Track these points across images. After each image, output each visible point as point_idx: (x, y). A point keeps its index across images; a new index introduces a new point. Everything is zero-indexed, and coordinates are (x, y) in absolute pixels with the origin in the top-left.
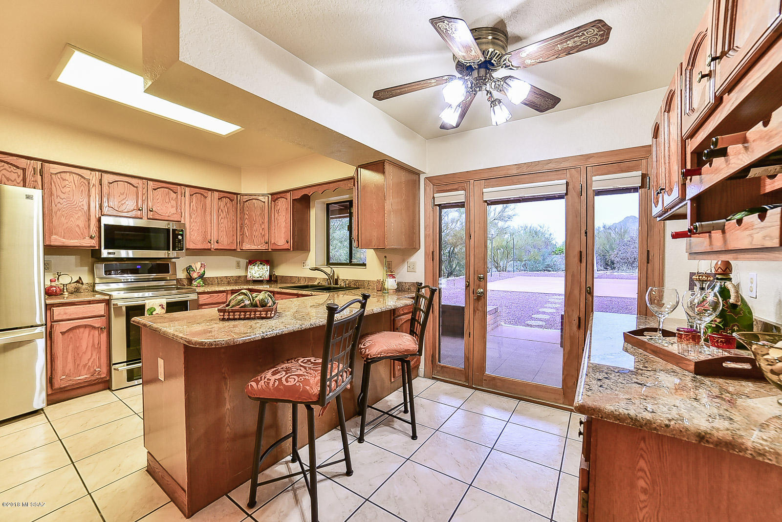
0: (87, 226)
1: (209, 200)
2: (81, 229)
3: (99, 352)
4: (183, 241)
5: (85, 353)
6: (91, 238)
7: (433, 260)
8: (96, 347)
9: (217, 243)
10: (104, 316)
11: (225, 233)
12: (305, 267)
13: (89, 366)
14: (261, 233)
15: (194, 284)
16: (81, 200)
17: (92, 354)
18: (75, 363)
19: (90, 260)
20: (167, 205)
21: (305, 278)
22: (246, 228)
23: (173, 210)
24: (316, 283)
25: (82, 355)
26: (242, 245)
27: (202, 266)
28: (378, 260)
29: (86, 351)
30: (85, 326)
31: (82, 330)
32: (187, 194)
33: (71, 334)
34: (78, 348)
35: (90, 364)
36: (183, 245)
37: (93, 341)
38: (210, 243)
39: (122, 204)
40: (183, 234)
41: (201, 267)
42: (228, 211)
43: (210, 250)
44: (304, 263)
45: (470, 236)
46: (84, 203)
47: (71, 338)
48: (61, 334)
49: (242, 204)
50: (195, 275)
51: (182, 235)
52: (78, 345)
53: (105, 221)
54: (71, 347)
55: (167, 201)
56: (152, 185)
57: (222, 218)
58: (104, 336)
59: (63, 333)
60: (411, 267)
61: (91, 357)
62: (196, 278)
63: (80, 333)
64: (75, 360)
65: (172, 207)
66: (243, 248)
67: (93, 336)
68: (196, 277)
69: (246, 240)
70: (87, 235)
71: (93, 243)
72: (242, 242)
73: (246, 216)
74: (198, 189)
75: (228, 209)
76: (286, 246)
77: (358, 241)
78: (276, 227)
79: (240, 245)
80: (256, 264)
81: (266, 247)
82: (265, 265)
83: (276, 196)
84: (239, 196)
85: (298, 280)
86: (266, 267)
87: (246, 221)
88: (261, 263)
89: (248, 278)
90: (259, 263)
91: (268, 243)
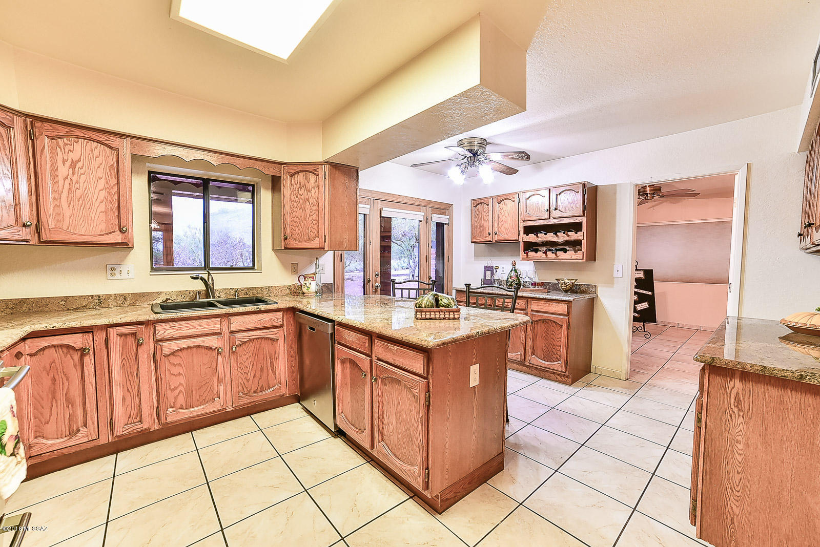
7: (341, 261)
12: (118, 276)
21: (121, 295)
28: (279, 262)
44: (113, 269)
45: (370, 242)
76: (117, 238)
77: (325, 242)
78: (65, 195)
81: (25, 235)
83: (62, 129)
85: (98, 302)
91: (33, 226)
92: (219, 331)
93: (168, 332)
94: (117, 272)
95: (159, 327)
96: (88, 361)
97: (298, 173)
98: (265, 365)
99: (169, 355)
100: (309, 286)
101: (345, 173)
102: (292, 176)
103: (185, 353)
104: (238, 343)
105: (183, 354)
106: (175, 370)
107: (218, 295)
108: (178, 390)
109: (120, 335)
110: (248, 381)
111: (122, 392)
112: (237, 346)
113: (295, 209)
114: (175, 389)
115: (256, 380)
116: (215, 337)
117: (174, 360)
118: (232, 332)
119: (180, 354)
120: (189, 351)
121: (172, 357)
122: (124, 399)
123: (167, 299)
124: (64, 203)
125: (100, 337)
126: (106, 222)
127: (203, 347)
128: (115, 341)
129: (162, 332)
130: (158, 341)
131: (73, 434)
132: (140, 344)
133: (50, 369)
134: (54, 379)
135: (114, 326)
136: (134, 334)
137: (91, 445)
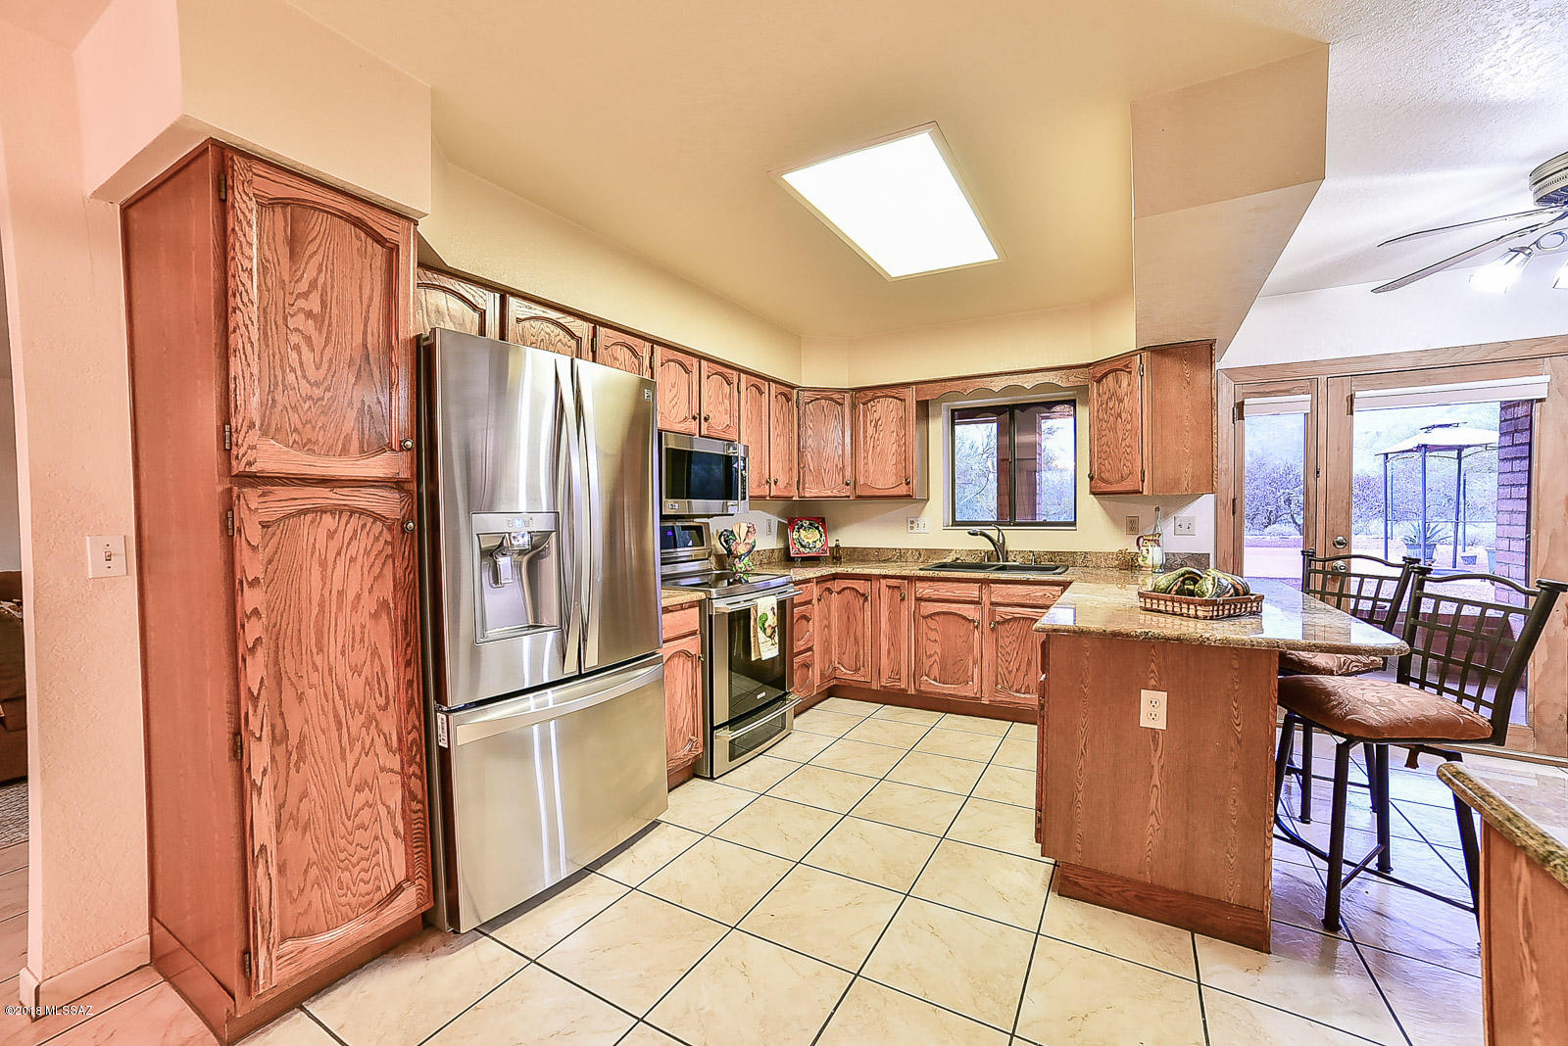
1: (765, 399)
3: (694, 704)
4: (746, 481)
5: (679, 707)
7: (1234, 513)
8: (691, 694)
9: (776, 484)
10: (698, 633)
11: (782, 464)
12: (915, 530)
13: (684, 732)
14: (837, 466)
15: (740, 566)
17: (686, 709)
18: (671, 726)
20: (720, 407)
21: (917, 550)
22: (809, 457)
23: (727, 420)
24: (949, 560)
26: (804, 489)
27: (750, 529)
28: (1106, 516)
29: (680, 704)
31: (676, 661)
32: (743, 388)
35: (685, 728)
36: (746, 489)
38: (767, 484)
39: (674, 407)
40: (746, 466)
41: (748, 531)
42: (784, 422)
43: (765, 497)
44: (912, 522)
45: (1318, 472)
49: (802, 408)
50: (742, 549)
51: (745, 469)
55: (720, 400)
56: (705, 367)
57: (778, 434)
58: (699, 673)
60: (1185, 526)
61: (686, 714)
63: (674, 667)
65: (726, 412)
66: (807, 495)
67: (687, 672)
68: (743, 552)
69: (808, 478)
72: (801, 484)
73: (810, 432)
74: (754, 378)
75: (784, 419)
76: (903, 490)
77: (1143, 481)
78: (870, 452)
79: (801, 488)
80: (802, 525)
81: (847, 491)
82: (817, 528)
83: (870, 394)
84: (795, 391)
85: (900, 555)
86: (819, 531)
87: (809, 441)
88: (810, 524)
89: (792, 553)
90: (806, 523)
91: (852, 484)
92: (977, 599)
93: (927, 591)
94: (915, 525)
95: (919, 584)
96: (867, 606)
97: (1105, 375)
98: (1034, 658)
99: (927, 617)
100: (1146, 555)
101: (1182, 358)
102: (1099, 381)
103: (942, 617)
104: (998, 618)
105: (940, 619)
106: (933, 635)
108: (933, 659)
109: (889, 587)
110: (1010, 672)
111: (887, 645)
112: (998, 623)
113: (1104, 433)
114: (930, 656)
115: (1021, 675)
116: (973, 606)
117: (932, 623)
118: (992, 604)
119: (937, 618)
120: (945, 616)
121: (928, 620)
122: (889, 652)
123: (958, 559)
124: (870, 461)
125: (876, 585)
126: (896, 474)
127: (960, 615)
128: (885, 593)
129: (921, 590)
130: (919, 599)
131: (857, 670)
132: (903, 600)
133: (847, 608)
134: (848, 617)
135: (885, 577)
136: (899, 587)
137: (866, 686)
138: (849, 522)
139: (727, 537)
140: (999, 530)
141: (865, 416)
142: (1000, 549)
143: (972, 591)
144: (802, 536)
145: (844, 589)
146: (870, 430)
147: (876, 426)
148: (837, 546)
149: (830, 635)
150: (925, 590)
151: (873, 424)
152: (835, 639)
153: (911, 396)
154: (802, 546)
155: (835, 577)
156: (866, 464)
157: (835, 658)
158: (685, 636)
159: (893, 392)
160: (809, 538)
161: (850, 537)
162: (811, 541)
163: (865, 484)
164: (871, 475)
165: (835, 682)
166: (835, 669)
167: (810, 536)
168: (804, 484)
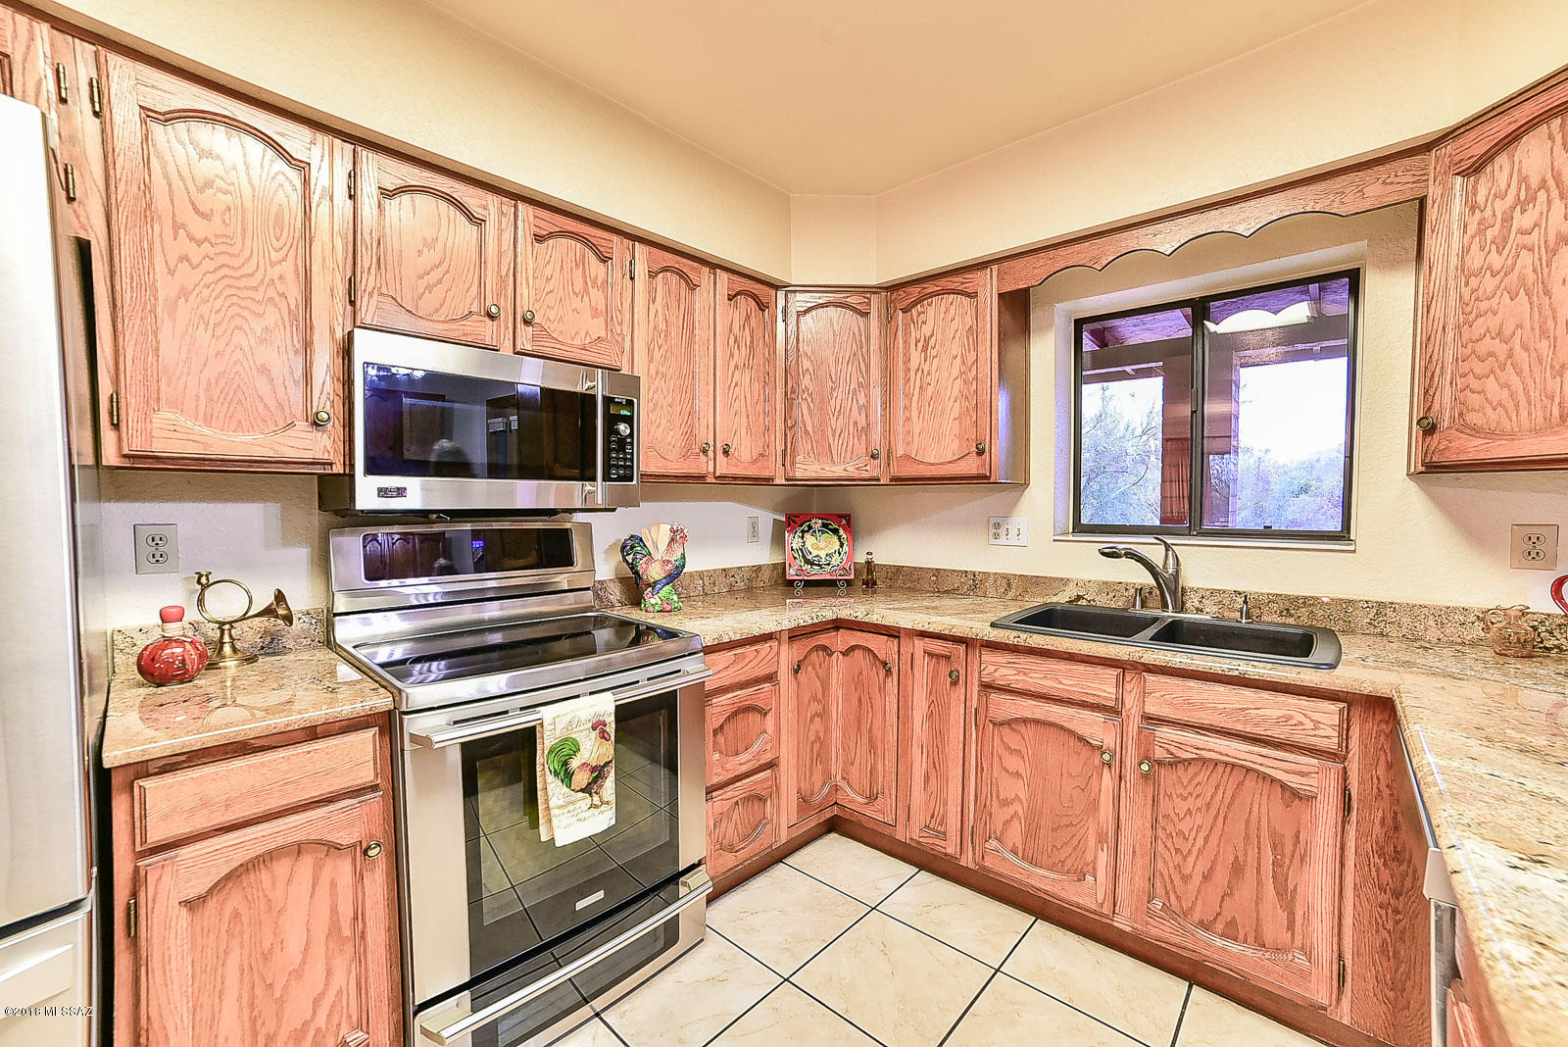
0: (299, 372)
1: (702, 298)
2: (278, 382)
3: (360, 958)
4: (632, 444)
5: (298, 974)
6: (317, 424)
8: (347, 932)
9: (726, 453)
10: (374, 788)
11: (744, 419)
12: (1003, 540)
13: (318, 1030)
14: (855, 423)
16: (275, 256)
17: (329, 973)
18: (255, 1033)
19: (316, 518)
20: (577, 303)
21: (1004, 577)
22: (804, 407)
23: (597, 328)
25: (285, 988)
26: (793, 463)
27: (677, 537)
28: (1441, 521)
29: (303, 962)
30: (298, 849)
31: (282, 867)
32: (641, 270)
33: (234, 900)
34: (266, 957)
35: (321, 1020)
36: (632, 460)
37: (334, 910)
38: (705, 452)
39: (429, 288)
40: (632, 416)
41: (673, 539)
42: (752, 342)
43: (700, 478)
44: (997, 526)
46: (287, 268)
47: (236, 914)
48: (184, 911)
49: (792, 320)
50: (654, 572)
51: (629, 420)
52: (267, 945)
53: (371, 349)
54: (233, 962)
55: (579, 286)
56: (532, 218)
57: (736, 367)
58: (377, 883)
59: (192, 905)
61: (327, 984)
62: (655, 583)
63: (274, 884)
64: (253, 1021)
65: (595, 313)
66: (798, 475)
67: (333, 884)
68: (657, 577)
69: (803, 445)
70: (299, 411)
71: (322, 447)
72: (788, 454)
73: (806, 364)
74: (670, 256)
75: (752, 337)
76: (970, 466)
79: (788, 464)
80: (810, 527)
81: (872, 469)
82: (835, 531)
83: (915, 291)
84: (781, 294)
85: (972, 584)
86: (839, 538)
87: (806, 381)
88: (825, 525)
89: (791, 574)
90: (817, 524)
91: (883, 456)
92: (1112, 704)
93: (1003, 671)
94: (1002, 532)
95: (988, 656)
96: (892, 684)
99: (1001, 724)
102: (1475, 170)
103: (1033, 727)
104: (1159, 753)
105: (1029, 732)
106: (1013, 763)
107: (1197, 604)
108: (1011, 810)
109: (931, 655)
110: (1186, 879)
111: (924, 764)
112: (1160, 763)
114: (1005, 803)
115: (1213, 893)
116: (1099, 717)
117: (1011, 738)
118: (1148, 718)
119: (1022, 728)
120: (1041, 729)
121: (1005, 730)
122: (927, 779)
123: (1079, 597)
124: (915, 413)
125: (907, 647)
126: (960, 437)
127: (1070, 732)
128: (922, 663)
129: (992, 668)
130: (987, 687)
131: (872, 798)
132: (954, 683)
133: (857, 682)
134: (860, 701)
135: (923, 634)
136: (948, 658)
137: (887, 831)
138: (892, 522)
139: (631, 546)
140: (1167, 547)
141: (907, 333)
142: (1169, 586)
143: (1102, 685)
144: (808, 545)
145: (853, 648)
146: (916, 357)
147: (925, 349)
148: (869, 563)
149: (827, 730)
150: (1000, 668)
151: (920, 345)
152: (836, 734)
153: (989, 287)
154: (808, 562)
155: (838, 625)
156: (908, 419)
157: (836, 770)
158: (329, 800)
159: (955, 282)
160: (822, 546)
161: (891, 548)
162: (823, 554)
163: (907, 457)
164: (916, 440)
165: (836, 811)
166: (836, 788)
167: (822, 544)
168: (793, 457)
